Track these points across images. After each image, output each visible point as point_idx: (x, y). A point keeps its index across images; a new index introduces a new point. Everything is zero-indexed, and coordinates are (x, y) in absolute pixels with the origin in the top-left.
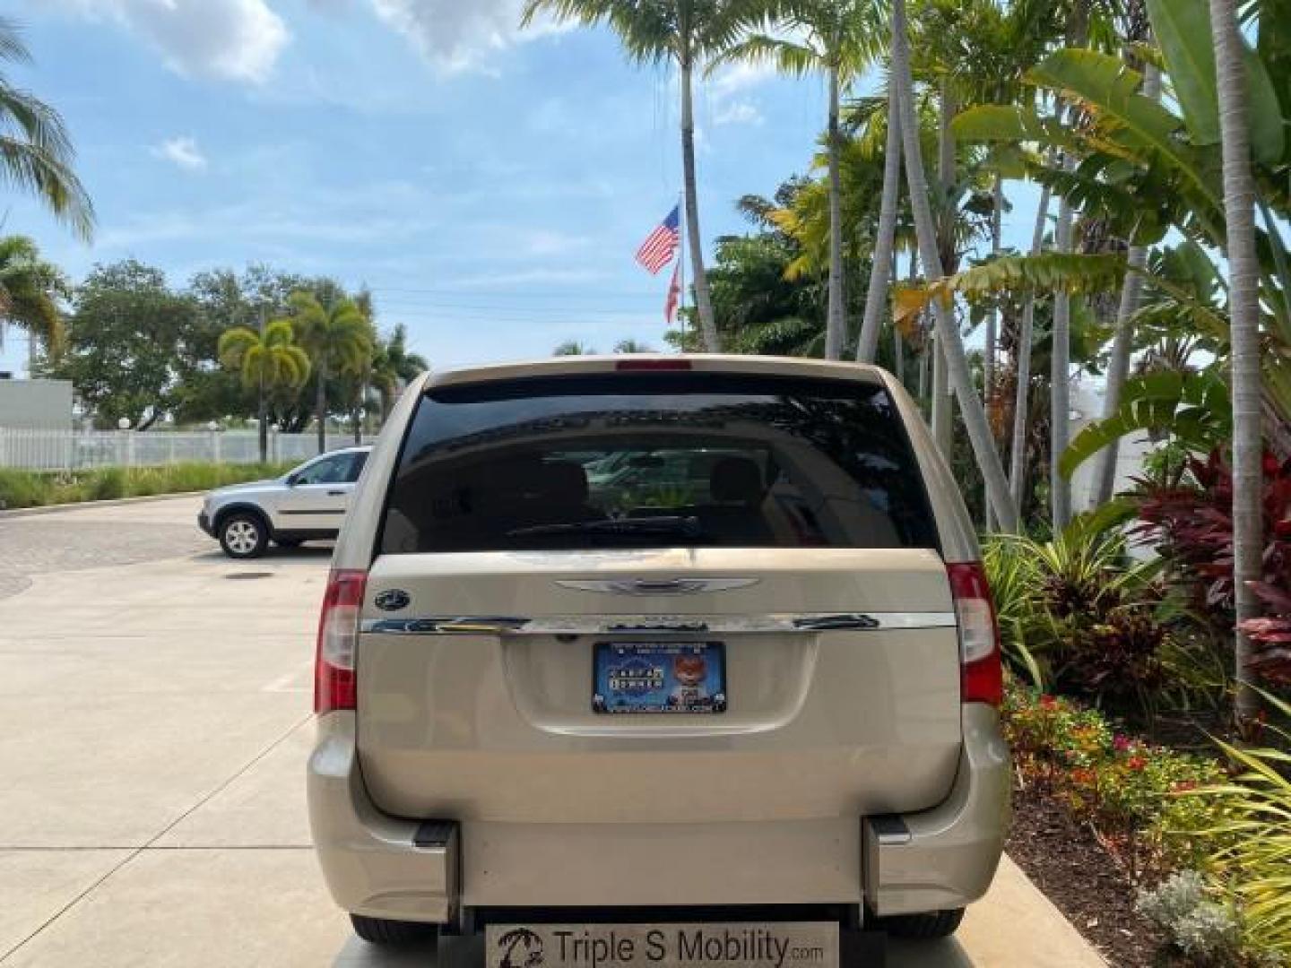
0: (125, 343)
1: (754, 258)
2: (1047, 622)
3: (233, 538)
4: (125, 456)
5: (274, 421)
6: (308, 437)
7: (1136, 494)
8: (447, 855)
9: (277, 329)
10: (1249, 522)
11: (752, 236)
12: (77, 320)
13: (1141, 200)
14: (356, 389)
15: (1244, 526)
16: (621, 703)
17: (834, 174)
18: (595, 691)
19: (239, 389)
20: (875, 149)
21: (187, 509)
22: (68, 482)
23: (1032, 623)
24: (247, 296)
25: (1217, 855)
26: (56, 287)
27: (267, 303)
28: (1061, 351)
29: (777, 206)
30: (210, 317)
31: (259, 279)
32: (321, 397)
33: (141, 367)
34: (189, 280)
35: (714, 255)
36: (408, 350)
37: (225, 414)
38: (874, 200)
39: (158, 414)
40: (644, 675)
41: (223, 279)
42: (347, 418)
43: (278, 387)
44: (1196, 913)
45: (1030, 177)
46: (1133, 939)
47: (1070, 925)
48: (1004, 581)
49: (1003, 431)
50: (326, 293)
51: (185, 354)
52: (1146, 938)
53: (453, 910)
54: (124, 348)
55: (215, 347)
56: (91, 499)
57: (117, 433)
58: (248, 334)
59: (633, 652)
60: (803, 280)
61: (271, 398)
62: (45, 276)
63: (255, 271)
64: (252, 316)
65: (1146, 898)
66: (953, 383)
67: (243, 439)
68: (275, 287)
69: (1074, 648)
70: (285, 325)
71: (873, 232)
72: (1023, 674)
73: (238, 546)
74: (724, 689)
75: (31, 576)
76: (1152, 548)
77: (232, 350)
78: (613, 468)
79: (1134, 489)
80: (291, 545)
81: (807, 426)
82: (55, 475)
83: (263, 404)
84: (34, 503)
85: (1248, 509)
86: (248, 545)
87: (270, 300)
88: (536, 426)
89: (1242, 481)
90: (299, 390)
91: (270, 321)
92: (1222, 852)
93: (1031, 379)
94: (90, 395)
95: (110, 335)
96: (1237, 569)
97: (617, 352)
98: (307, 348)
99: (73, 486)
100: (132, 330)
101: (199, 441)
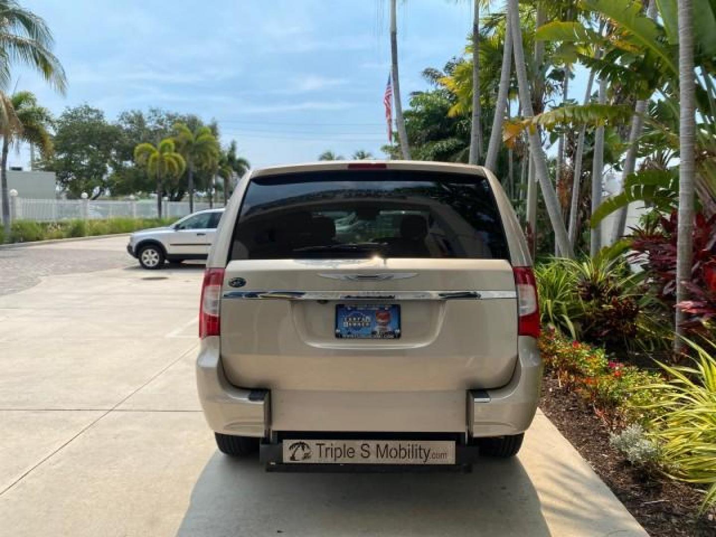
0: (84, 151)
1: (431, 104)
2: (580, 304)
3: (145, 258)
4: (86, 214)
5: (165, 195)
6: (184, 204)
7: (633, 237)
8: (265, 404)
9: (166, 144)
10: (685, 250)
11: (430, 92)
12: (58, 138)
13: (639, 75)
14: (210, 178)
15: (683, 253)
16: (349, 333)
17: (476, 56)
18: (336, 327)
19: (146, 177)
20: (499, 43)
21: (120, 243)
22: (55, 227)
23: (572, 304)
24: (150, 125)
25: (655, 419)
26: (47, 120)
27: (161, 129)
28: (598, 158)
29: (445, 74)
30: (129, 136)
31: (156, 116)
32: (191, 181)
33: (92, 165)
34: (118, 116)
35: (408, 103)
36: (238, 156)
37: (138, 191)
38: (498, 72)
39: (101, 190)
40: (360, 320)
41: (136, 116)
42: (205, 194)
43: (167, 176)
44: (637, 445)
45: (580, 61)
46: (608, 458)
47: (577, 452)
48: (558, 282)
49: (566, 202)
50: (193, 123)
51: (116, 157)
52: (614, 458)
53: (267, 432)
54: (83, 154)
55: (132, 154)
56: (68, 237)
57: (80, 201)
58: (151, 147)
59: (355, 309)
60: (459, 117)
61: (163, 182)
62: (40, 114)
63: (153, 111)
64: (153, 136)
65: (614, 438)
66: (538, 176)
67: (148, 205)
68: (165, 120)
69: (594, 317)
70: (170, 141)
71: (497, 90)
72: (565, 331)
73: (148, 263)
74: (399, 327)
75: (39, 277)
76: (639, 265)
77: (141, 156)
78: (351, 222)
79: (632, 234)
80: (177, 262)
81: (449, 198)
82: (49, 224)
83: (159, 185)
84: (38, 239)
85: (685, 244)
86: (154, 262)
87: (162, 127)
88: (309, 197)
89: (683, 229)
90: (179, 178)
91: (162, 139)
92: (658, 418)
93: (582, 173)
94: (64, 180)
95: (75, 147)
96: (678, 276)
97: (355, 158)
98: (183, 154)
99: (58, 230)
100: (87, 144)
101: (126, 205)
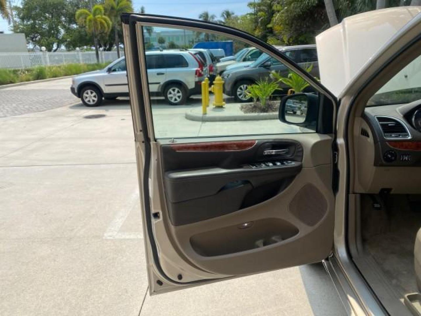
0: (43, 18)
3: (86, 98)
4: (46, 62)
5: (101, 46)
6: (114, 52)
9: (97, 9)
12: (24, 9)
19: (86, 35)
22: (24, 73)
30: (72, 6)
32: (117, 37)
33: (51, 28)
39: (58, 46)
43: (101, 33)
51: (65, 22)
54: (43, 20)
55: (75, 19)
56: (34, 80)
57: (41, 53)
58: (87, 11)
61: (99, 37)
64: (88, 5)
67: (89, 54)
70: (101, 7)
73: (89, 101)
77: (81, 18)
80: (111, 100)
82: (19, 70)
83: (95, 40)
86: (94, 101)
90: (108, 33)
91: (94, 6)
94: (34, 40)
95: (36, 15)
98: (109, 16)
99: (26, 75)
100: (44, 13)
101: (75, 55)
